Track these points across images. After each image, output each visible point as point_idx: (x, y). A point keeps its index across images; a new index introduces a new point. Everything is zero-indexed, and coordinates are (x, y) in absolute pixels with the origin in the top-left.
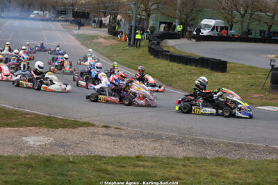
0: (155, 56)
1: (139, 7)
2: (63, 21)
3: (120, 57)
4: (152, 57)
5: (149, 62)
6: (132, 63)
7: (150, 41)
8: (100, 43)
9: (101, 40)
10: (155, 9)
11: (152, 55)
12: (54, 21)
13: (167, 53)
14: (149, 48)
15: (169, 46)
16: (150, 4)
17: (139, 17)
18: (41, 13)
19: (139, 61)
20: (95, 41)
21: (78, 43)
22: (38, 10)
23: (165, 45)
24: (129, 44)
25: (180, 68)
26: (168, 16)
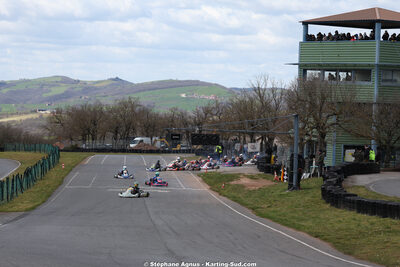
0: (332, 205)
1: (306, 123)
2: (184, 152)
3: (272, 209)
4: (328, 206)
5: (322, 216)
6: (293, 217)
7: (325, 178)
8: (243, 186)
9: (244, 181)
10: (333, 124)
11: (327, 202)
12: (169, 152)
13: (352, 198)
14: (323, 190)
15: (359, 187)
16: (324, 115)
17: (307, 138)
18: (146, 140)
19: (304, 214)
20: (234, 182)
21: (205, 188)
22: (143, 135)
23: (350, 184)
24: (290, 186)
25: (372, 224)
26: (357, 135)
